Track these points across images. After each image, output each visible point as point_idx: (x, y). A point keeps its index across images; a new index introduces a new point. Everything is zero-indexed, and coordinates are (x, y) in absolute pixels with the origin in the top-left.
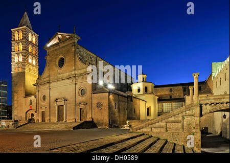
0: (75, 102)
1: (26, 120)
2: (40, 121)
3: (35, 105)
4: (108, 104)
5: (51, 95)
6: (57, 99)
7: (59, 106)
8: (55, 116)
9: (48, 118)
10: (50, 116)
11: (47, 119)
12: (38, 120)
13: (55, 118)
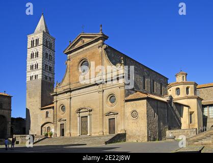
0: (103, 111)
1: (42, 134)
2: (58, 136)
3: (52, 117)
4: (146, 112)
5: (72, 105)
6: (80, 110)
7: (82, 117)
8: (77, 129)
9: (68, 131)
10: (70, 129)
11: (66, 133)
12: (56, 134)
13: (77, 131)
